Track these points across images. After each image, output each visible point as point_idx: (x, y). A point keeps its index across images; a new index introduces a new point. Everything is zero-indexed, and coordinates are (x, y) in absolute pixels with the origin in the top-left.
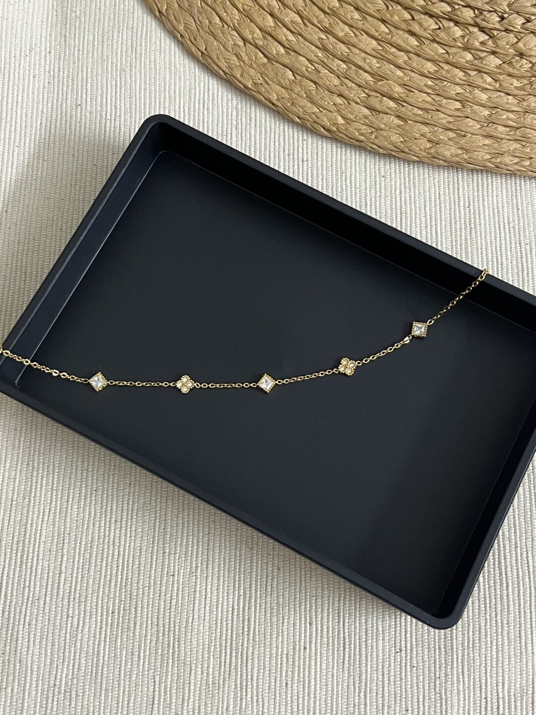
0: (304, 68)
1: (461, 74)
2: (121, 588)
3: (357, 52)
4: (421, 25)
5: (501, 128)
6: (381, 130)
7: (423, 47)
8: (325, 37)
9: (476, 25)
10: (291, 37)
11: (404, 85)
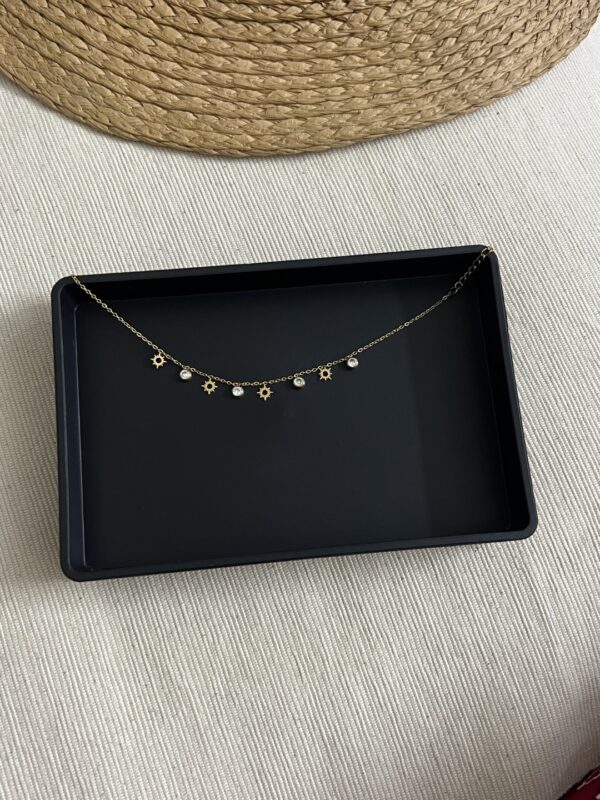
0: (201, 107)
1: (333, 63)
2: (235, 596)
3: (239, 75)
4: (283, 33)
5: (385, 96)
6: (288, 134)
7: (292, 51)
8: (206, 74)
9: (329, 16)
10: (178, 84)
11: (290, 90)
